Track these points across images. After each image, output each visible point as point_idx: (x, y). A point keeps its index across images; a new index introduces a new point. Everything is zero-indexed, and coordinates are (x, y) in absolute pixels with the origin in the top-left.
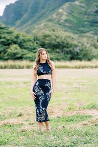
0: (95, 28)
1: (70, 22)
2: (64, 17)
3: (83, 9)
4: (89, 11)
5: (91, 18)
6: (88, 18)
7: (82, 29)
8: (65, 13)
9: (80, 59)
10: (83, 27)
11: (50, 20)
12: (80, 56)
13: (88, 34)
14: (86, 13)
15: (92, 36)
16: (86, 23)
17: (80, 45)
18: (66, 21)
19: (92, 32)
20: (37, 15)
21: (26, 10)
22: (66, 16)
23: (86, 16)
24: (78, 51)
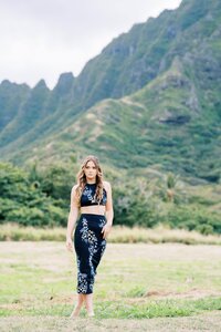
0: (165, 156)
1: (111, 141)
2: (97, 132)
3: (140, 115)
4: (153, 118)
5: (157, 135)
6: (149, 134)
7: (136, 157)
8: (99, 122)
9: (130, 224)
10: (139, 153)
11: (66, 137)
12: (131, 217)
13: (149, 170)
14: (145, 124)
15: (159, 174)
16: (146, 144)
17: (130, 192)
18: (101, 139)
19: (160, 165)
20: (38, 124)
21: (13, 114)
22: (102, 127)
23: (146, 131)
24: (127, 206)
